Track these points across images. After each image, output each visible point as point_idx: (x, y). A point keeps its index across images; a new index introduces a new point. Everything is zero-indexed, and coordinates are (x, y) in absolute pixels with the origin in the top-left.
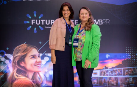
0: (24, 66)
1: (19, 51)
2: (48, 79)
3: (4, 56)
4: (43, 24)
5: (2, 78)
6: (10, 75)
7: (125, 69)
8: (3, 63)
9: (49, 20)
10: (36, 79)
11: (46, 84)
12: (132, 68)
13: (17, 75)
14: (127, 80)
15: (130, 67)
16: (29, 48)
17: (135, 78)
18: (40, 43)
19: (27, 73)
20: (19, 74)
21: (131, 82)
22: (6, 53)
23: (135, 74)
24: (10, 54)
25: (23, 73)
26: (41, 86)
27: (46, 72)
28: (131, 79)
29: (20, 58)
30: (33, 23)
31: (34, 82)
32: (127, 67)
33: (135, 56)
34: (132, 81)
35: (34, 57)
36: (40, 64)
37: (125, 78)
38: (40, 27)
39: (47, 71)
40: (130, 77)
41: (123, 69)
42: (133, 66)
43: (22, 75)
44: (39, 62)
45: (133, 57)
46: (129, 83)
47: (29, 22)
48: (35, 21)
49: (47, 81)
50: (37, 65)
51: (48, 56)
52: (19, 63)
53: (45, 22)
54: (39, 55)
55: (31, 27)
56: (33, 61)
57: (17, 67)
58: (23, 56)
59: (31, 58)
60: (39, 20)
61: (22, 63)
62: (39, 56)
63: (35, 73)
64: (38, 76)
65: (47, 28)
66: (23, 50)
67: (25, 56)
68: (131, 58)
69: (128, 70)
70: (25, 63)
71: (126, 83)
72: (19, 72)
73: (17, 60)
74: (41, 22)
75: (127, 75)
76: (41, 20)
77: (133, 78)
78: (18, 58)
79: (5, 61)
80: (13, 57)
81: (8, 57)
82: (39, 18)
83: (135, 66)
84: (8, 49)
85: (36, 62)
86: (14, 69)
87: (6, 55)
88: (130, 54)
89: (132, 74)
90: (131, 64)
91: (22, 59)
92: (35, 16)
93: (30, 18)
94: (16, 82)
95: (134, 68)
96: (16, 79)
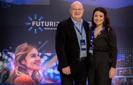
0: (24, 64)
1: (20, 50)
2: (46, 77)
3: (7, 54)
4: (43, 25)
5: (5, 75)
6: (12, 72)
7: (119, 69)
8: (6, 61)
9: (48, 22)
10: (35, 76)
11: (44, 82)
12: (126, 69)
13: (19, 72)
14: (121, 80)
15: (124, 68)
16: (29, 47)
17: (129, 79)
18: (40, 43)
19: (28, 71)
20: (20, 72)
21: (125, 83)
22: (10, 52)
23: (129, 75)
24: (12, 53)
25: (23, 71)
26: (40, 83)
27: (44, 71)
28: (125, 79)
29: (21, 57)
30: (34, 25)
31: (33, 79)
32: (121, 67)
33: (128, 57)
34: (126, 81)
35: (34, 56)
36: (39, 63)
37: (119, 78)
38: (39, 28)
39: (45, 69)
40: (124, 78)
41: (118, 70)
42: (127, 67)
43: (23, 72)
44: (38, 61)
45: (126, 58)
46: (123, 83)
47: (30, 24)
48: (36, 23)
49: (45, 79)
50: (37, 63)
51: (47, 56)
52: (20, 61)
53: (44, 24)
54: (39, 54)
55: (31, 28)
56: (33, 60)
57: (18, 65)
58: (24, 55)
59: (32, 57)
60: (39, 22)
61: (23, 61)
62: (38, 56)
63: (35, 71)
64: (37, 73)
65: (47, 29)
66: (24, 50)
67: (25, 55)
68: (125, 59)
69: (122, 70)
70: (26, 61)
71: (120, 83)
72: (20, 69)
73: (18, 59)
74: (41, 24)
75: (121, 75)
76: (41, 22)
77: (127, 79)
78: (19, 56)
79: (8, 59)
80: (15, 56)
81: (11, 55)
82: (39, 20)
83: (129, 67)
84: (10, 48)
85: (36, 60)
86: (16, 66)
87: (9, 53)
88: (124, 56)
89: (126, 74)
90: (125, 65)
91: (23, 57)
92: (36, 18)
93: (31, 20)
94: (17, 79)
95: (127, 69)
96: (17, 76)
